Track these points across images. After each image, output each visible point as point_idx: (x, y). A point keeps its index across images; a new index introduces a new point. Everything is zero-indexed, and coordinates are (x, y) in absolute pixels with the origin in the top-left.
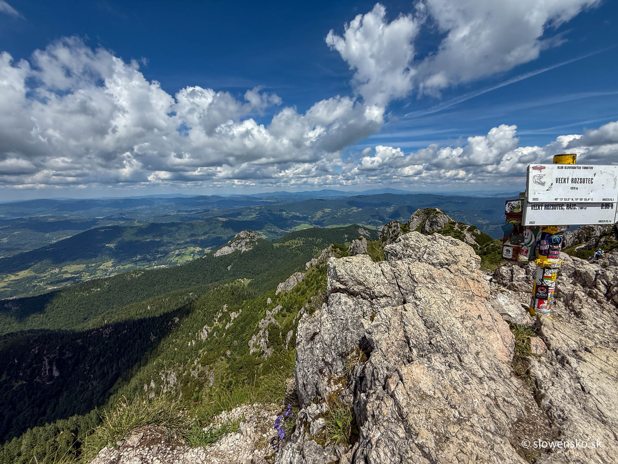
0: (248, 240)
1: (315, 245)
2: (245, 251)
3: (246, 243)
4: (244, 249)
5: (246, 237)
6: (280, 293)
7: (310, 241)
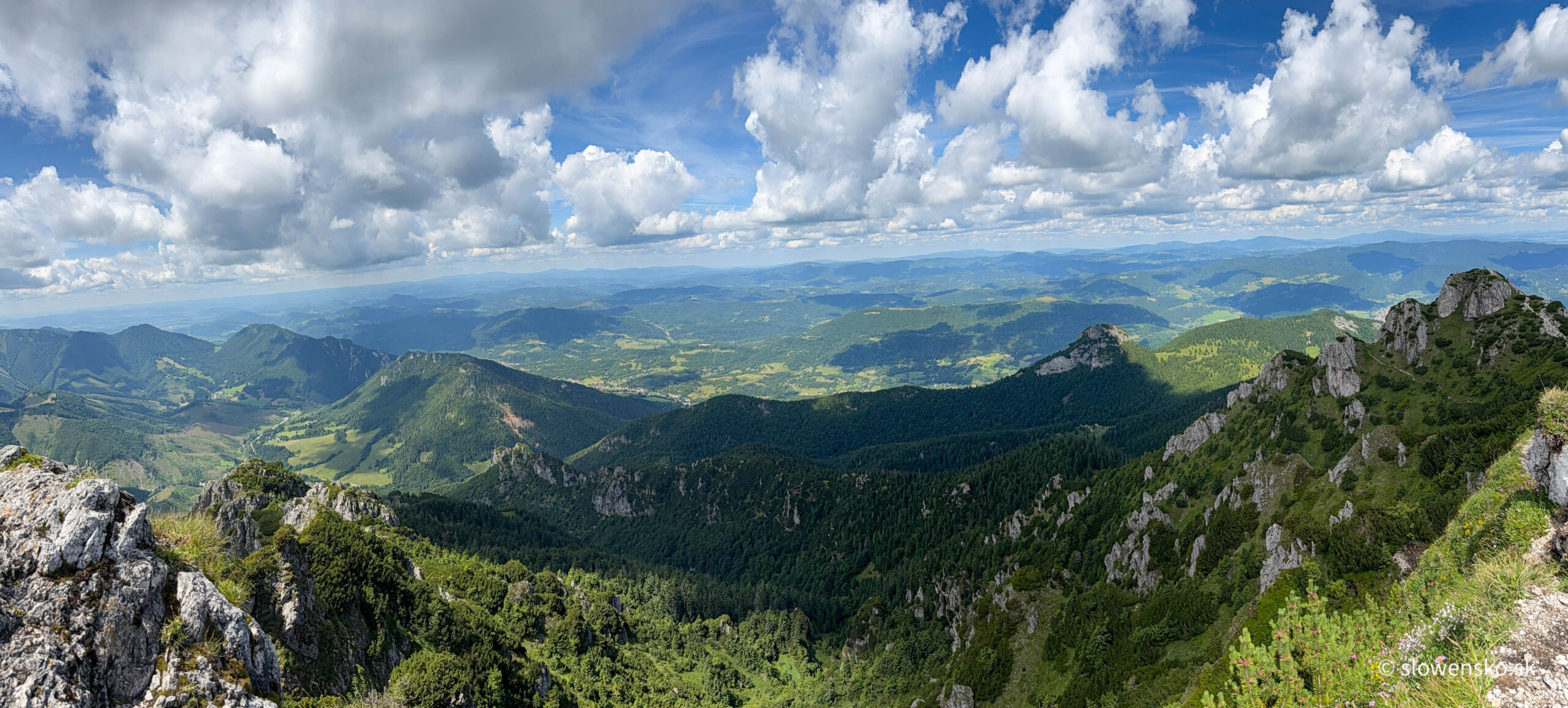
0: (1103, 345)
1: (1245, 354)
2: (1097, 368)
3: (1101, 352)
4: (1095, 364)
5: (1100, 339)
6: (1172, 457)
7: (1234, 346)
